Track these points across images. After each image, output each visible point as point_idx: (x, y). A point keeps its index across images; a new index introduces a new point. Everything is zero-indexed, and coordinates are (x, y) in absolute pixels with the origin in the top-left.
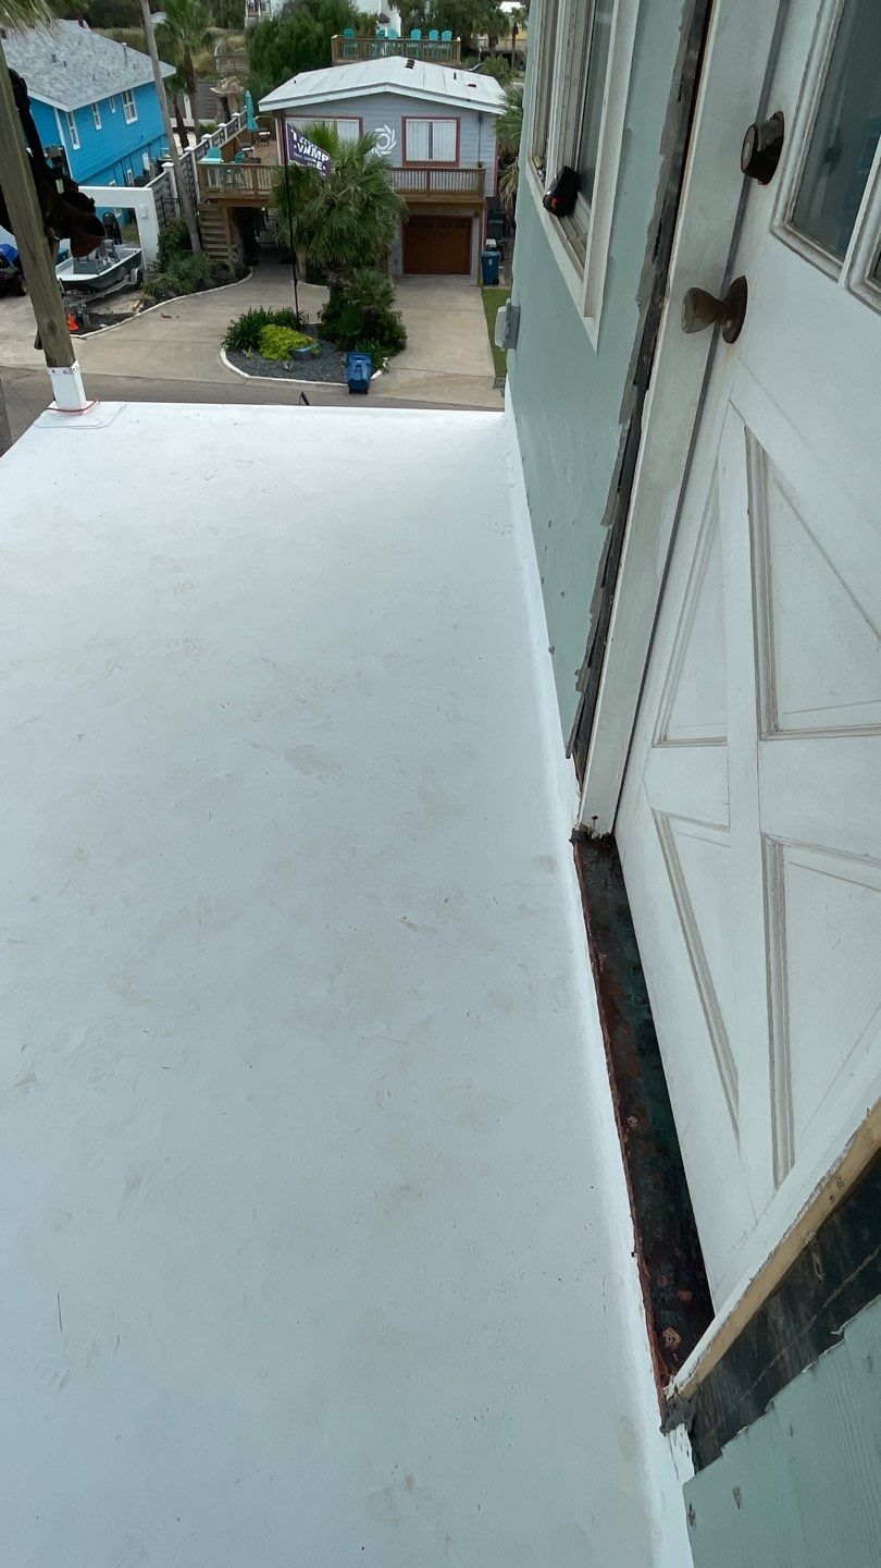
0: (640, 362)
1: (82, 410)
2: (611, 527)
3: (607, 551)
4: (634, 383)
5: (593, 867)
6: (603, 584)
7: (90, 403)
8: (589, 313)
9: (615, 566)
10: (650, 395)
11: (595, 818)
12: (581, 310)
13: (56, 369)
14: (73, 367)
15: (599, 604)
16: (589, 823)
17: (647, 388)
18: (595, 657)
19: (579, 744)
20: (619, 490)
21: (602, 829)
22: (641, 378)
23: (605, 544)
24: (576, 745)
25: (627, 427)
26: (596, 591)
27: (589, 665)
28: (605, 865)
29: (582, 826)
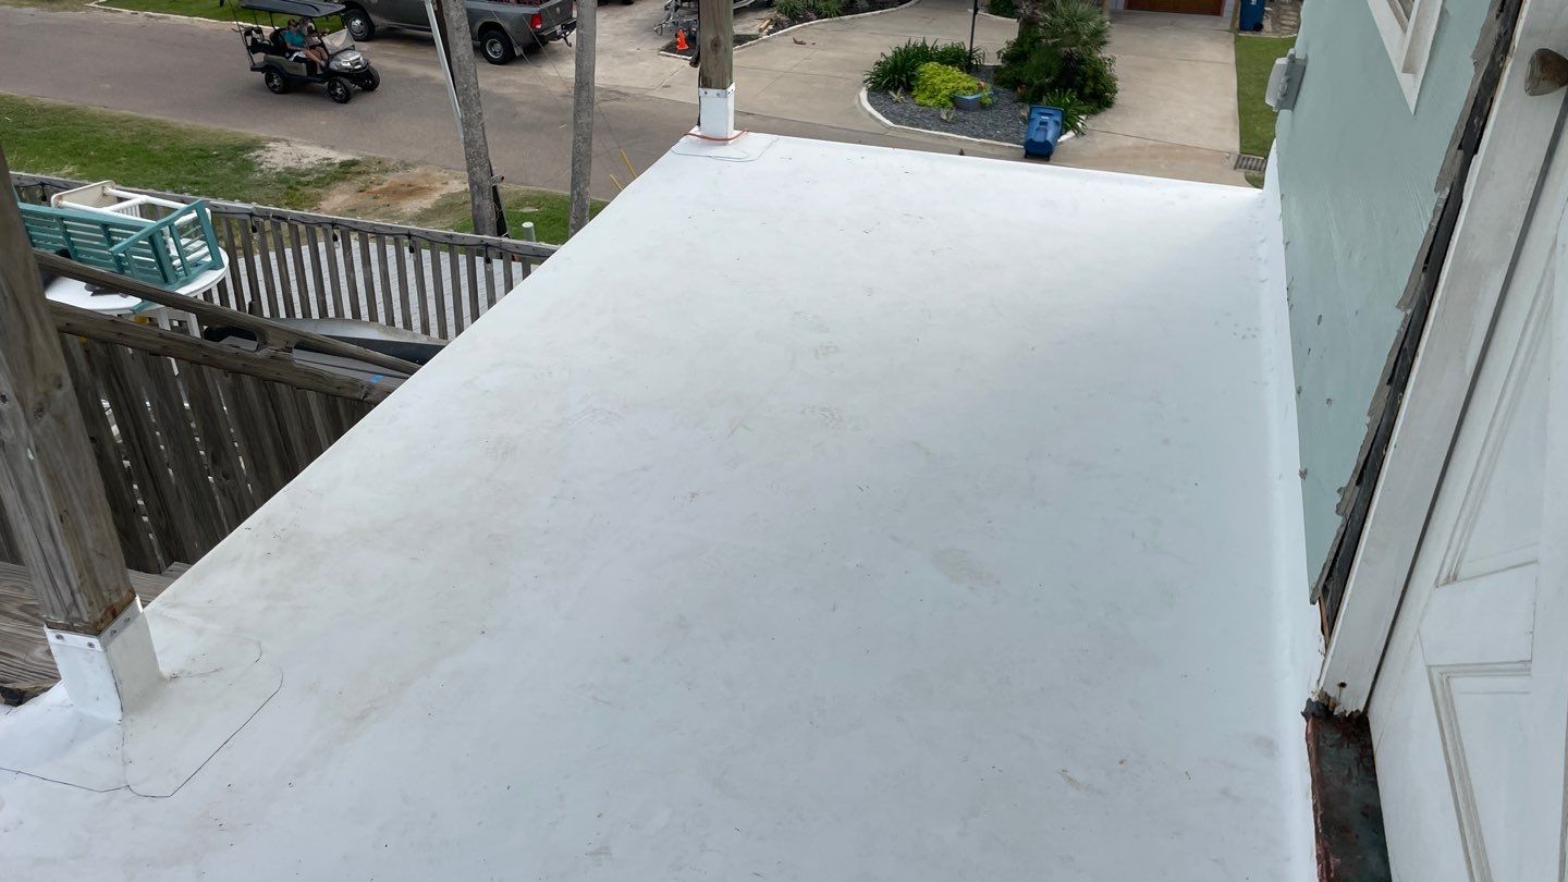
0: (1469, 124)
1: (727, 140)
2: (1409, 312)
3: (1400, 342)
4: (1460, 147)
5: (1333, 751)
6: (1390, 382)
7: (739, 132)
8: (1409, 68)
9: (1409, 358)
10: (1477, 162)
11: (1343, 685)
12: (1398, 65)
13: (708, 90)
14: (729, 90)
15: (1383, 405)
16: (1333, 692)
17: (1476, 151)
18: (1368, 472)
19: (1331, 588)
20: (1425, 268)
21: (1350, 703)
22: (1469, 141)
23: (1399, 332)
24: (1325, 589)
25: (1444, 197)
26: (1379, 390)
27: (1358, 482)
28: (1350, 753)
29: (1324, 696)
